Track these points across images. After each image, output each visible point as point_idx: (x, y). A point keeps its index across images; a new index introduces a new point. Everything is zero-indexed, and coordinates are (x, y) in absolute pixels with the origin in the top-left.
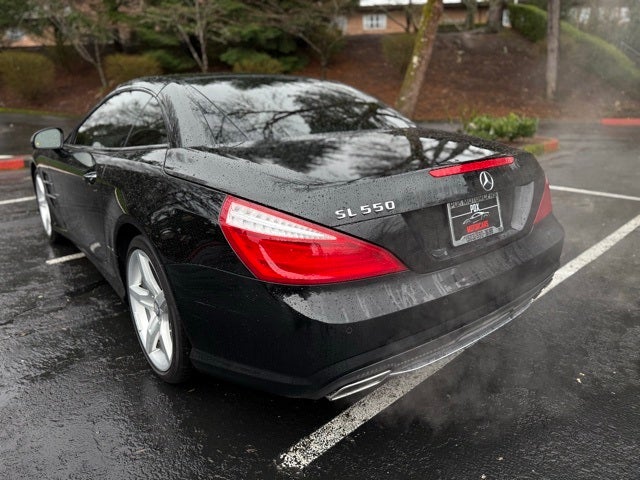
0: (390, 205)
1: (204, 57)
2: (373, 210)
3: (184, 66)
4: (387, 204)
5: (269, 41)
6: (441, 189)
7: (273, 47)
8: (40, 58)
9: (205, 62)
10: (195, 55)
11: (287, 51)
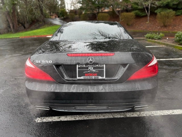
0: (50, 62)
1: (149, 11)
2: (45, 62)
3: (143, 15)
4: (49, 61)
5: (174, 5)
6: (69, 60)
7: (175, 7)
8: (107, 14)
9: (149, 13)
10: (146, 11)
11: (180, 8)
